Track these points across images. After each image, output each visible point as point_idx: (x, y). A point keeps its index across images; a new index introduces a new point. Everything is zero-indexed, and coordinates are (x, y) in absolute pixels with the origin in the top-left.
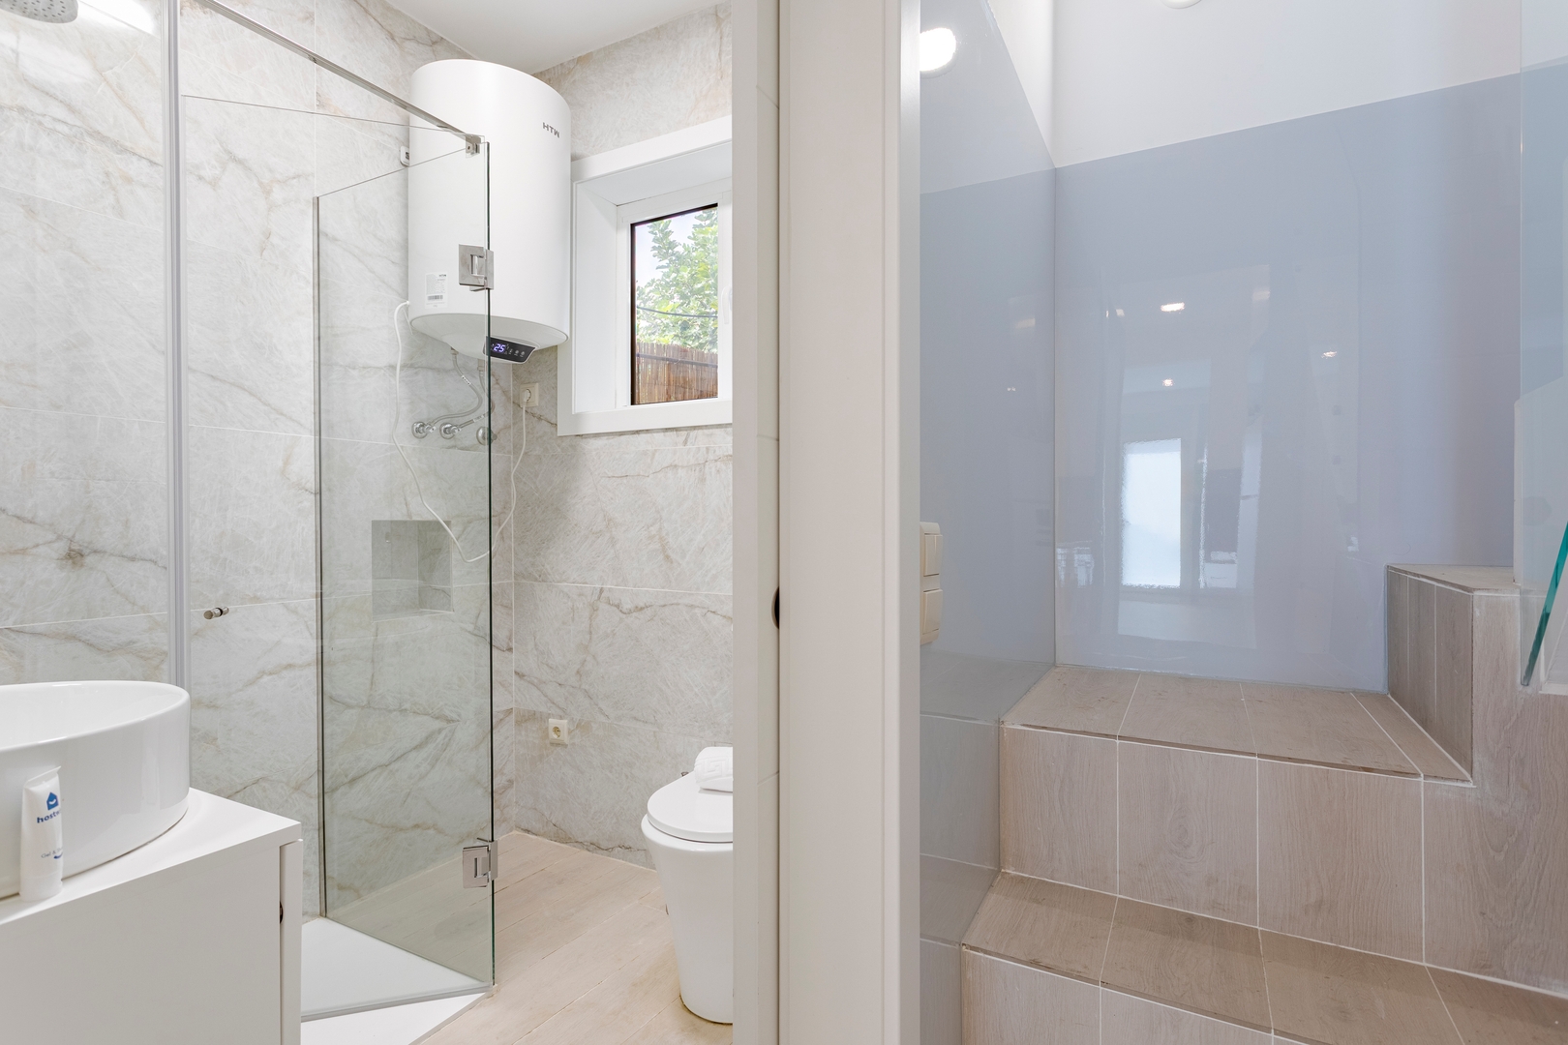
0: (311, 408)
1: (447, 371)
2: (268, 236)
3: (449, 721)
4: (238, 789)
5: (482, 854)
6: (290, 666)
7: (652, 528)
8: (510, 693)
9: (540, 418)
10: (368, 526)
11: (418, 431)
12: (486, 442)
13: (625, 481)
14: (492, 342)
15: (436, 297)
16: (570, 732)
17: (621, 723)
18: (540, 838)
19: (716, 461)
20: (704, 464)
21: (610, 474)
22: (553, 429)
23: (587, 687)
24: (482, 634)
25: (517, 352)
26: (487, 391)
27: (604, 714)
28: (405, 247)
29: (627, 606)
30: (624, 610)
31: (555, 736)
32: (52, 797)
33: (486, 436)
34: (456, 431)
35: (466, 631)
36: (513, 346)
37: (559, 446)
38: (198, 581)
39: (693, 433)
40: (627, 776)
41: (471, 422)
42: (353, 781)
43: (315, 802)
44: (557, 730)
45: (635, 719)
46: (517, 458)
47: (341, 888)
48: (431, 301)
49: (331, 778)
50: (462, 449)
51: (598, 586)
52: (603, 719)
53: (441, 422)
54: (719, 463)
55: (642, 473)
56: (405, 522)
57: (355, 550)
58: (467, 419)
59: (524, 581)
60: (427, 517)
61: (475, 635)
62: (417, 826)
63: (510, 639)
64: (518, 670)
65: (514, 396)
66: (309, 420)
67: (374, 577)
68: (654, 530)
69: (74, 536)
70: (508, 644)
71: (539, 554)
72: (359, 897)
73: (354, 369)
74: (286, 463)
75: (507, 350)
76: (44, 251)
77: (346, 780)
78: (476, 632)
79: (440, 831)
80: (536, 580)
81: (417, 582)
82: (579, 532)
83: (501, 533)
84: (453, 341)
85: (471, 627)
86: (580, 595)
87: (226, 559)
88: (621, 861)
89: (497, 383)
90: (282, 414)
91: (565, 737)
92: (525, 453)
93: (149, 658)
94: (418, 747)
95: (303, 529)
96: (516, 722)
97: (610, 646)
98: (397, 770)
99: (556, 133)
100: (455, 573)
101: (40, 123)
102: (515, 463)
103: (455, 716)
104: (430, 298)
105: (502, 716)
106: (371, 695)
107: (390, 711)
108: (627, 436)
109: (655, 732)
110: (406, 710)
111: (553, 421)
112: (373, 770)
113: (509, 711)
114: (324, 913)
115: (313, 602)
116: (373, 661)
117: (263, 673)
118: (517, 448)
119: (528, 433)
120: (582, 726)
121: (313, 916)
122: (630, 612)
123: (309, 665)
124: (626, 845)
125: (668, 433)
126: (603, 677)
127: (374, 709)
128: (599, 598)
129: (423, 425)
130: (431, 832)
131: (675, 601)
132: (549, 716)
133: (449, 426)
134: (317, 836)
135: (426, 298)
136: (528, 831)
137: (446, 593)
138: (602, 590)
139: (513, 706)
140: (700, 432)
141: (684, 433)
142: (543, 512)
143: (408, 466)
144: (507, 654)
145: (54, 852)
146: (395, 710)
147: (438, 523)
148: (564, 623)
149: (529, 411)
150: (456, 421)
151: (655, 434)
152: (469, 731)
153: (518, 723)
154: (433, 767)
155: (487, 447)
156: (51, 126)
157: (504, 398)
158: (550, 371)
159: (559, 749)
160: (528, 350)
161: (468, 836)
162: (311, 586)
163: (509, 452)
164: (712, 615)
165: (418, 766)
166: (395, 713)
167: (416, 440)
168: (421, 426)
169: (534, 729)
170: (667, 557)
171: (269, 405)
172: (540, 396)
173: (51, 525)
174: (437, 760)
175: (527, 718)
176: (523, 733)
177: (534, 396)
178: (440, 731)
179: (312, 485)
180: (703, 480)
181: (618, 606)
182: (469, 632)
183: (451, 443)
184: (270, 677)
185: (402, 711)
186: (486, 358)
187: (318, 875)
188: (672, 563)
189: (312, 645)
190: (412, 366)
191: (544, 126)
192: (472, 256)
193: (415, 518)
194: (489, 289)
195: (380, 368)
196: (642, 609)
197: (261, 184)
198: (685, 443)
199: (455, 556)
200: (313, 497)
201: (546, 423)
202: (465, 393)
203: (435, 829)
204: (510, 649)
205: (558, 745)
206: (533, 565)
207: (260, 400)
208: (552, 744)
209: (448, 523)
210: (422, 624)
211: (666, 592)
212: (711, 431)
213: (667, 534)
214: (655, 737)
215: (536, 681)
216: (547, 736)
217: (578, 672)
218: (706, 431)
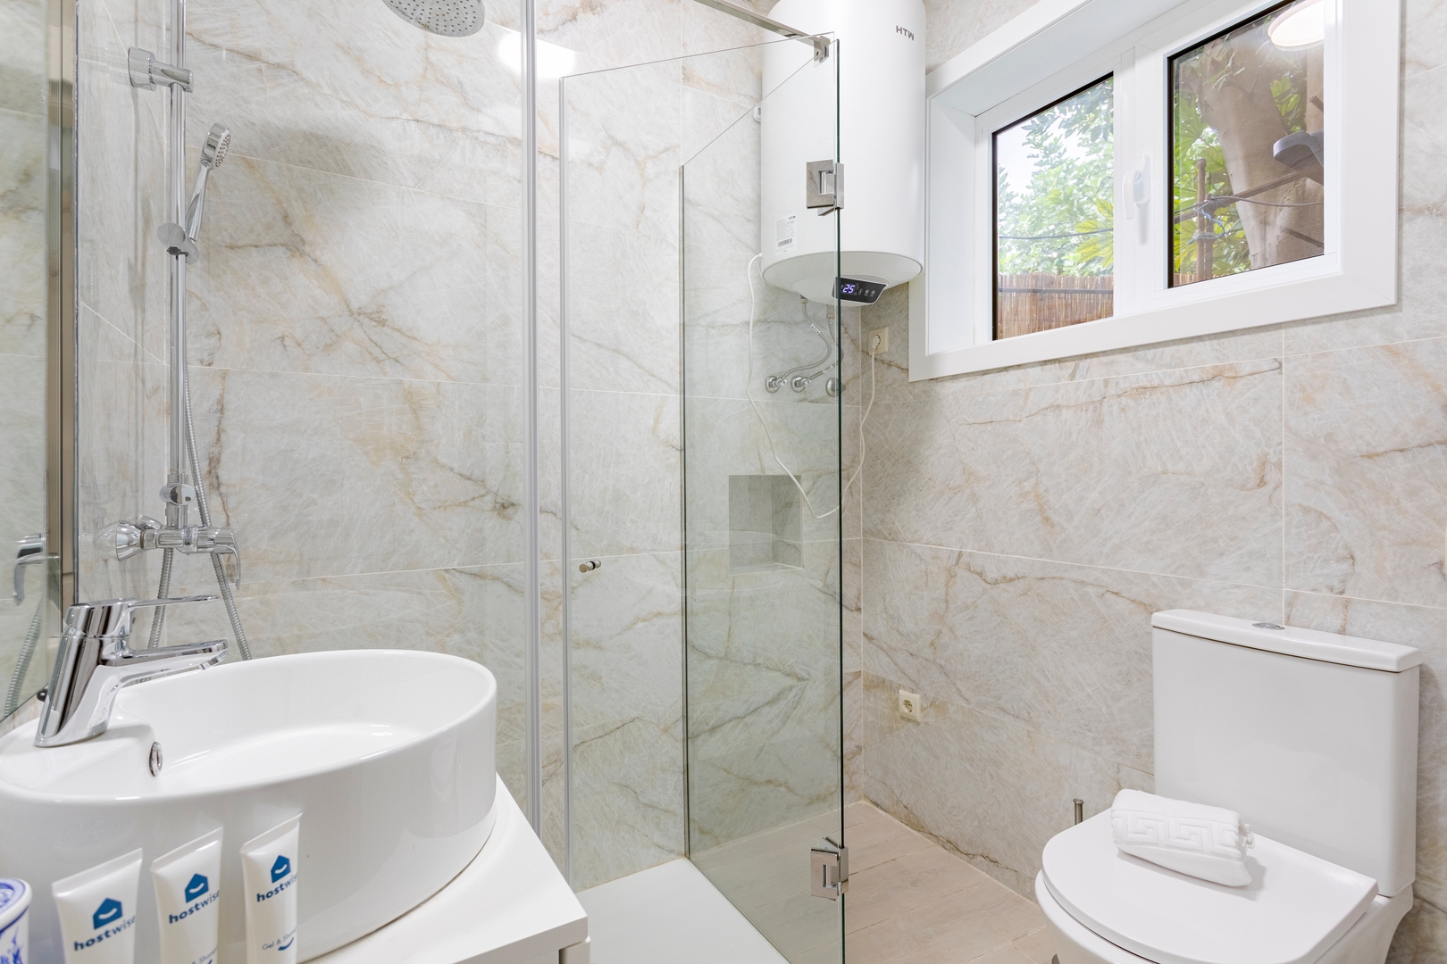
0: (677, 368)
1: (797, 324)
2: (642, 209)
3: (800, 679)
4: (619, 726)
5: (831, 861)
6: (659, 614)
7: (1025, 484)
8: (859, 655)
9: (890, 365)
10: (726, 481)
11: (770, 385)
12: (836, 393)
13: (989, 427)
14: (842, 282)
15: (786, 242)
16: (923, 709)
17: (984, 712)
18: (890, 817)
19: (1119, 396)
20: (1101, 402)
21: (971, 421)
22: (904, 375)
23: (942, 663)
24: (830, 592)
25: (867, 292)
26: (837, 340)
27: (962, 696)
28: (758, 202)
29: (992, 574)
30: (989, 579)
31: (907, 711)
32: (282, 861)
33: (836, 387)
34: (806, 383)
35: (816, 588)
36: (862, 285)
37: (911, 393)
38: (587, 532)
39: (1084, 364)
40: (992, 776)
41: (820, 373)
42: (713, 729)
43: (680, 745)
44: (907, 703)
45: (1003, 710)
46: (866, 410)
47: (702, 832)
48: (781, 248)
49: (693, 724)
50: (811, 402)
51: (957, 549)
52: (963, 703)
53: (792, 375)
54: (1123, 399)
55: (1011, 417)
56: (760, 477)
57: (715, 503)
58: (817, 370)
59: (872, 539)
60: (778, 472)
61: (825, 593)
62: (769, 782)
63: (859, 599)
64: (867, 632)
65: (862, 343)
66: (676, 380)
67: (731, 529)
68: (1027, 486)
69: (498, 491)
70: (857, 603)
71: (889, 511)
72: (718, 843)
73: (714, 328)
74: (657, 421)
75: (857, 291)
76: (479, 247)
77: (707, 728)
78: (825, 590)
79: (790, 790)
80: (886, 538)
81: (771, 535)
82: (934, 487)
83: (850, 488)
84: (801, 288)
85: (820, 585)
86: (935, 558)
87: (608, 512)
88: (984, 874)
89: (846, 332)
90: (653, 376)
91: (917, 713)
92: (875, 403)
93: (550, 600)
94: (771, 703)
95: (670, 484)
96: (865, 686)
97: (971, 619)
98: (751, 724)
99: (910, 35)
100: (805, 529)
101: (476, 138)
102: (864, 414)
103: (805, 675)
104: (781, 244)
105: (850, 679)
106: (728, 647)
107: (745, 665)
108: (992, 375)
109: (1029, 732)
110: (759, 664)
111: (904, 366)
112: (730, 721)
113: (858, 674)
114: (688, 854)
115: (678, 553)
116: (730, 614)
117: (637, 620)
118: (865, 398)
119: (877, 381)
120: (936, 705)
121: (679, 855)
122: (996, 582)
123: (675, 614)
124: (991, 857)
125: (1047, 367)
126: (962, 654)
127: (731, 661)
128: (957, 563)
129: (776, 379)
130: (783, 789)
131: (1058, 575)
132: (900, 686)
133: (799, 378)
134: (682, 778)
135: (777, 245)
136: (878, 805)
137: (797, 549)
138: (960, 555)
139: (862, 669)
140: (1095, 361)
141: (1071, 365)
142: (894, 465)
143: (761, 421)
144: (855, 614)
145: (279, 942)
146: (749, 664)
147: (789, 477)
148: (916, 588)
149: (878, 357)
150: (805, 373)
151: (1029, 370)
152: (819, 691)
153: (867, 687)
154: (784, 724)
155: (837, 398)
156: (483, 140)
157: (853, 347)
158: (900, 312)
159: (910, 725)
160: (878, 288)
161: (817, 799)
162: (676, 538)
163: (858, 403)
164: (1113, 597)
165: (770, 722)
166: (749, 666)
167: (769, 395)
168: (773, 380)
169: (883, 697)
170: (1047, 519)
171: (642, 368)
172: (890, 340)
173: (483, 481)
174: (788, 718)
175: (876, 684)
176: (872, 699)
177: (883, 342)
178: (791, 688)
179: (678, 442)
180: (1098, 422)
181: (980, 574)
182: (819, 589)
183: (801, 396)
184: (643, 624)
185: (757, 665)
186: (836, 301)
187: (683, 816)
188: (1053, 526)
189: (677, 594)
190: (765, 321)
191: (898, 30)
192: (820, 172)
193: (768, 473)
194: (838, 209)
195: (737, 325)
196: (1011, 580)
197: (636, 162)
198: (1072, 376)
199: (805, 511)
200: (678, 453)
201: (896, 369)
202: (815, 344)
203: (787, 787)
204: (859, 610)
205: (909, 720)
206: (882, 522)
207: (635, 363)
208: (903, 718)
209: (798, 478)
210: (775, 579)
211: (1045, 563)
212: (1111, 357)
213: (1046, 491)
214: (1029, 737)
215: (885, 646)
216: (897, 708)
217: (932, 644)
218: (1104, 359)
